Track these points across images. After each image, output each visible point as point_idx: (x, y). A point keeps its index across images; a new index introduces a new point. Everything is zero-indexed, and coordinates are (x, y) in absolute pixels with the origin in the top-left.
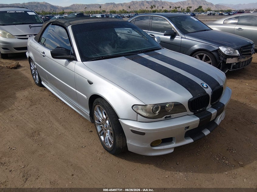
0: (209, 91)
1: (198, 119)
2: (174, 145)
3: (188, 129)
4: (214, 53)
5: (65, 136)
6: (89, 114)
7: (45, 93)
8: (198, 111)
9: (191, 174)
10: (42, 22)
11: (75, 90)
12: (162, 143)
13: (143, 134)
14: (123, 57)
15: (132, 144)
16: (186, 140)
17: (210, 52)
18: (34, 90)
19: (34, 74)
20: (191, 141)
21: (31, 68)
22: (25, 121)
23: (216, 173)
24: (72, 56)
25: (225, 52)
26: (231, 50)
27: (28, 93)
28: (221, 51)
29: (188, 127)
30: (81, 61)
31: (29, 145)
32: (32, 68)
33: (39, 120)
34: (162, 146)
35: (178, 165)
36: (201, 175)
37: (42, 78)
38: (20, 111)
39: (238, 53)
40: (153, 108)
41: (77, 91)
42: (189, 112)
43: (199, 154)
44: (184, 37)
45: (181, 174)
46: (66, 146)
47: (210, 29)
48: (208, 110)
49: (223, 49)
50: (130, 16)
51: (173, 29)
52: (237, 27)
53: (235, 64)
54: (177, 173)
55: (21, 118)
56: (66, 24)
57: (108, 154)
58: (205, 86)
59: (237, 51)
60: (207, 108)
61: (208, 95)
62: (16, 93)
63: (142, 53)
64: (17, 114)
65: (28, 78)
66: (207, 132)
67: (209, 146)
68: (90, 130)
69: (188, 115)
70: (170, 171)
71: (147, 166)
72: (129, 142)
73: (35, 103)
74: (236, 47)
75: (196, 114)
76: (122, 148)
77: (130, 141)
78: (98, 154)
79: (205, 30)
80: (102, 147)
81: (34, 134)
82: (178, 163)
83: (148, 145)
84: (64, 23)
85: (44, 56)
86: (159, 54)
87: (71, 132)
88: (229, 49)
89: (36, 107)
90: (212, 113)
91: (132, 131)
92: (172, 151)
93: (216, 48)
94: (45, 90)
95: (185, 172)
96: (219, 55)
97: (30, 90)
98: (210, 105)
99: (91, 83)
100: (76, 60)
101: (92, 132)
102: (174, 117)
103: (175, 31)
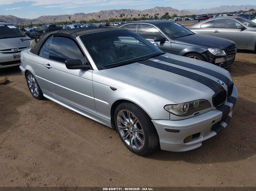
0: (225, 87)
1: (221, 113)
2: (202, 139)
3: (214, 123)
4: (204, 55)
5: (87, 144)
6: (110, 119)
7: (48, 105)
8: (219, 105)
9: (218, 164)
10: (23, 35)
11: (93, 98)
12: (192, 138)
13: (177, 131)
14: (137, 63)
15: (165, 142)
16: (211, 133)
17: (200, 54)
18: (35, 104)
19: (31, 87)
20: (214, 134)
21: (27, 82)
22: (38, 135)
23: (240, 160)
24: (87, 65)
25: (213, 53)
26: (218, 51)
27: (30, 108)
28: (210, 53)
29: (214, 122)
30: (97, 69)
31: (53, 158)
32: (29, 82)
33: (53, 133)
34: (192, 141)
35: (204, 157)
36: (228, 163)
37: (43, 90)
38: (29, 126)
39: (224, 53)
40: (184, 107)
41: (95, 99)
42: (213, 107)
43: (219, 146)
44: (173, 41)
45: (210, 165)
46: (92, 153)
47: (193, 33)
48: (225, 104)
49: (211, 51)
50: (101, 26)
51: (162, 35)
52: (213, 30)
53: (222, 63)
54: (207, 164)
55: (33, 133)
56: (73, 35)
57: (136, 156)
58: (221, 83)
59: (223, 51)
60: (225, 102)
61: (225, 91)
62: (17, 108)
63: (151, 58)
64: (27, 129)
65: (22, 93)
66: (224, 125)
67: (225, 138)
68: (110, 136)
69: (212, 110)
70: (200, 163)
71: (177, 162)
72: (161, 141)
73: (41, 116)
74: (222, 47)
75: (218, 109)
76: (153, 148)
77: (163, 140)
78: (127, 158)
79: (190, 35)
80: (129, 151)
81: (54, 146)
82: (204, 156)
83: (181, 142)
84: (70, 35)
85: (49, 68)
86: (167, 58)
87: (91, 140)
88: (217, 50)
89: (45, 120)
90: (230, 106)
91: (166, 130)
92: (200, 145)
93: (205, 50)
94: (46, 102)
95: (213, 163)
96: (208, 56)
97: (30, 104)
98: (227, 100)
99: (114, 89)
100: (92, 69)
101: (112, 137)
102: (201, 113)
103: (164, 37)
